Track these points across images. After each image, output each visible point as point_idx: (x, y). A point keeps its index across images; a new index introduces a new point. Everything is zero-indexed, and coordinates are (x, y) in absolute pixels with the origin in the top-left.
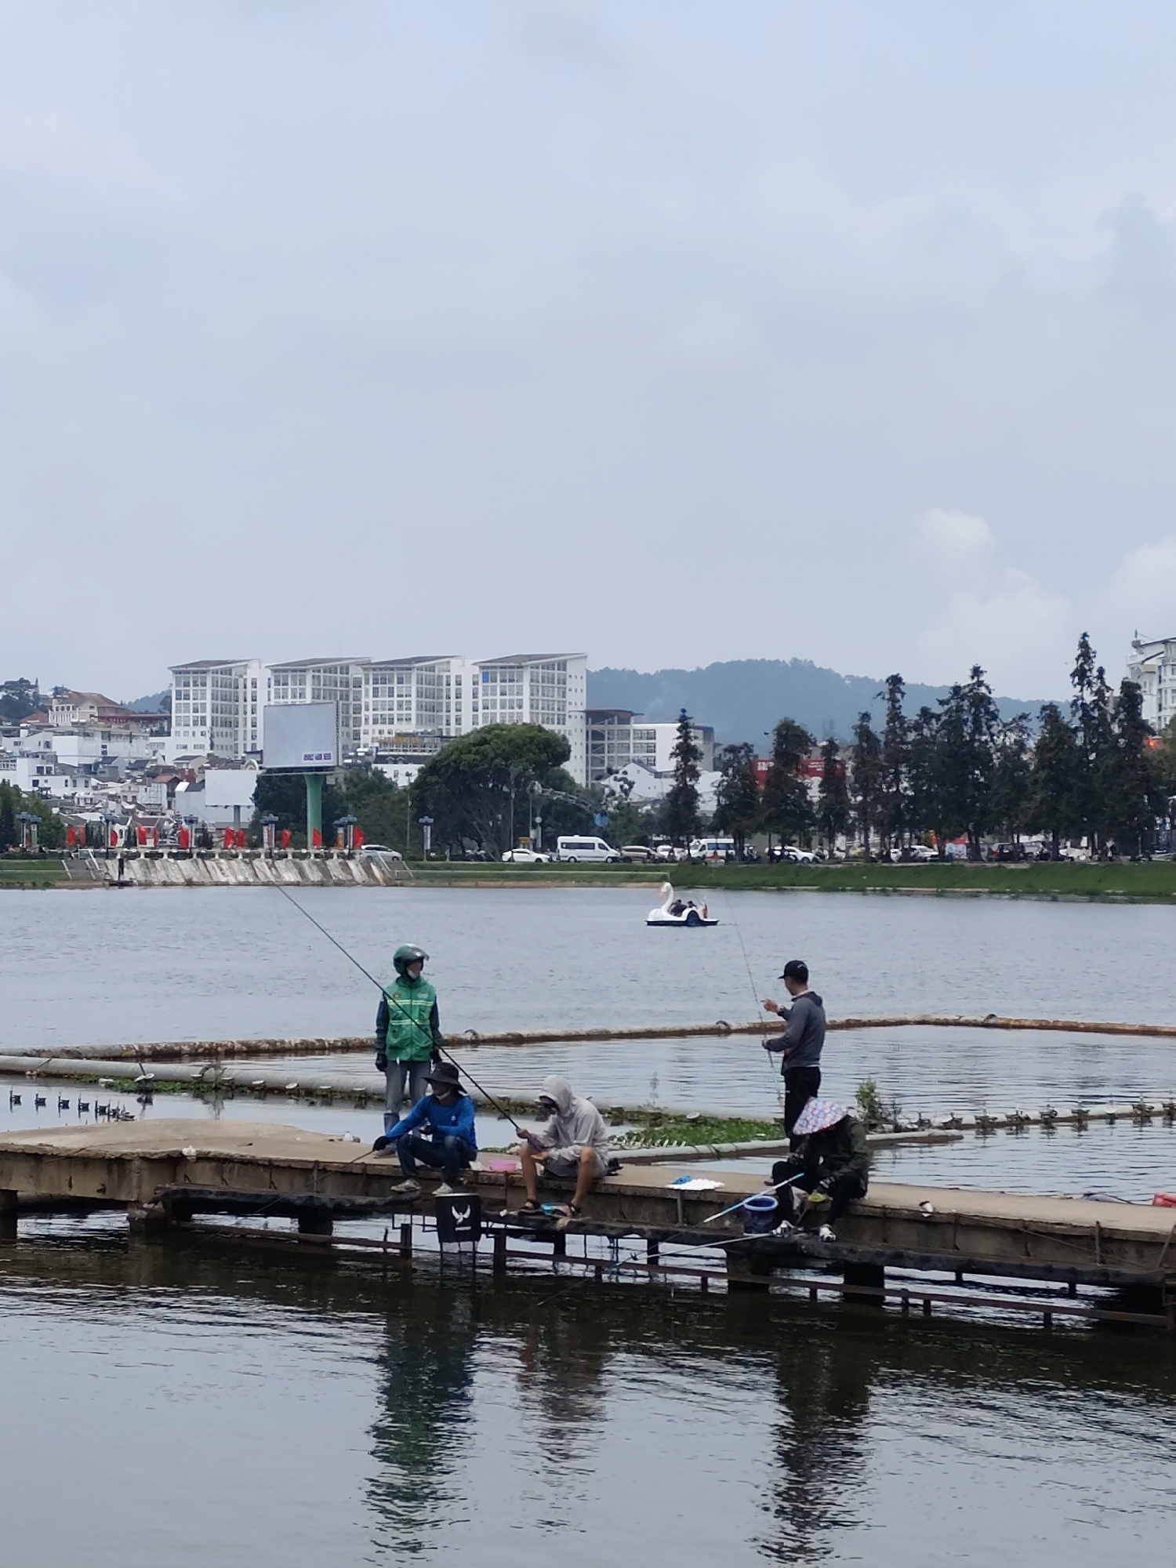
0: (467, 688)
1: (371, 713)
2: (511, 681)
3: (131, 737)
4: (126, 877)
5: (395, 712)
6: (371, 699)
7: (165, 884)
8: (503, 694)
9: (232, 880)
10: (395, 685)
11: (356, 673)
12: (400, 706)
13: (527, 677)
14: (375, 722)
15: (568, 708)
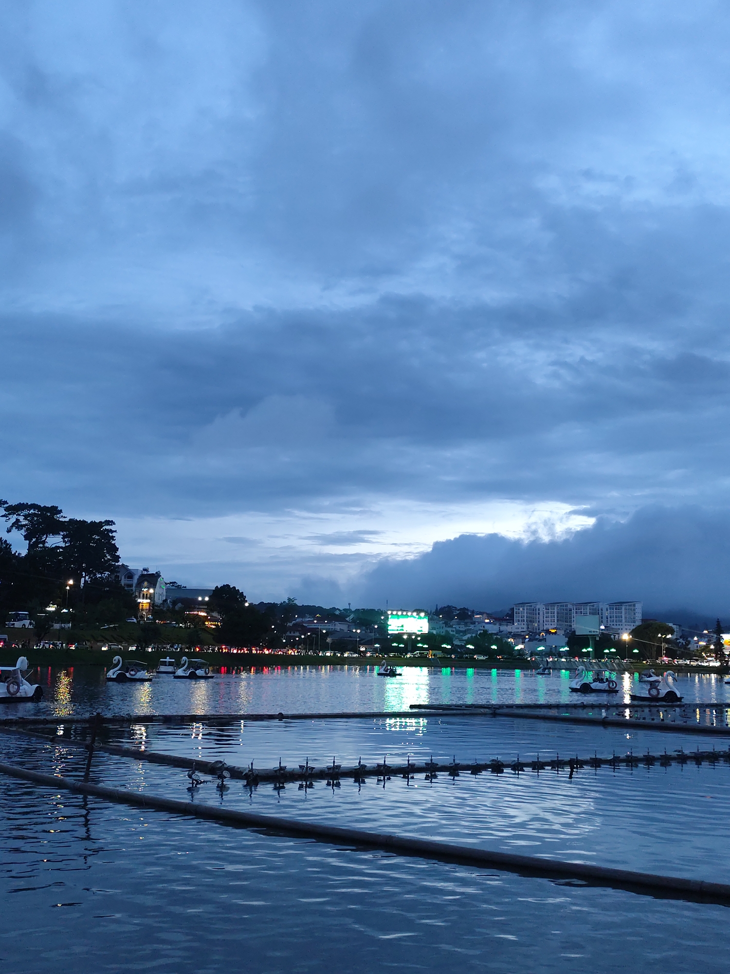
0: (604, 612)
2: (619, 609)
3: (507, 625)
6: (575, 615)
8: (616, 613)
11: (570, 606)
13: (623, 608)
15: (636, 618)
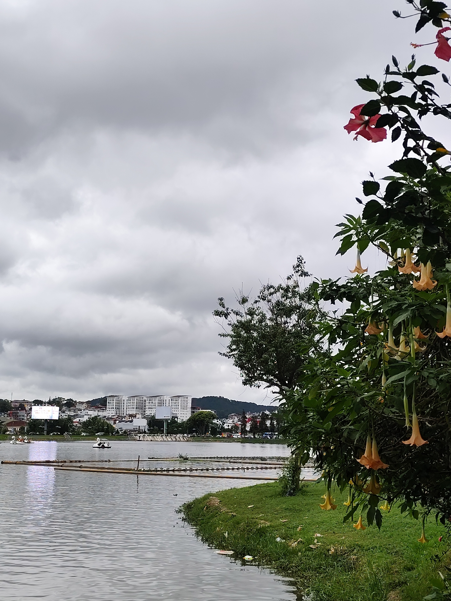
0: (167, 402)
1: (148, 407)
2: (177, 401)
3: (103, 411)
4: (140, 440)
5: (153, 407)
6: (148, 404)
7: (147, 441)
8: (175, 403)
9: (159, 440)
10: (153, 401)
11: (145, 398)
12: (154, 406)
13: (180, 400)
14: (149, 408)
15: (188, 406)
